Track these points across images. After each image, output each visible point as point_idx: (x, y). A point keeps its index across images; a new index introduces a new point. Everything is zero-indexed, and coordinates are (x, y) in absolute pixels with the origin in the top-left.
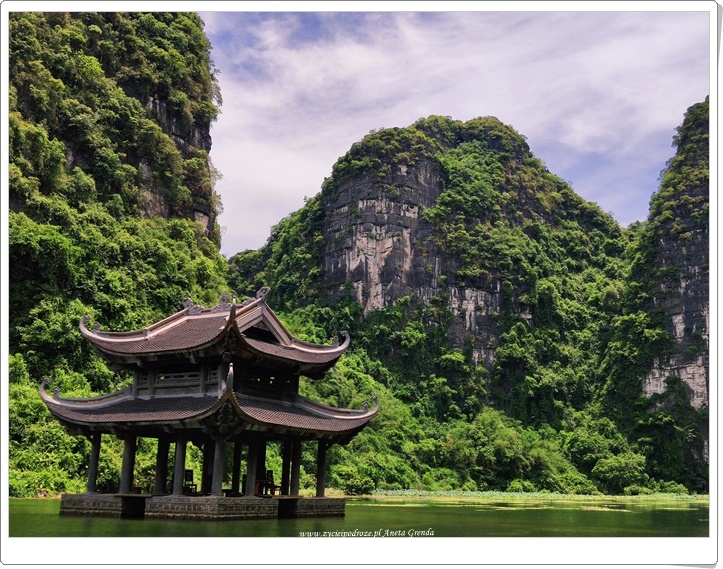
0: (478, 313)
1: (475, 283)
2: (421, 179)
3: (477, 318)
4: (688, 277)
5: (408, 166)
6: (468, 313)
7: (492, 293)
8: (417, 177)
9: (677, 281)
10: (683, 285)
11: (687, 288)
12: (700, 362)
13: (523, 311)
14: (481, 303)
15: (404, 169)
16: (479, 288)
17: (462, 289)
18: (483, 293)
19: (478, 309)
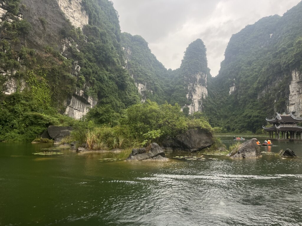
0: (141, 90)
1: (141, 82)
2: (128, 52)
3: (142, 91)
4: (190, 86)
5: (125, 48)
6: (139, 90)
7: (144, 85)
8: (127, 51)
9: (187, 86)
10: (189, 87)
11: (190, 88)
12: (191, 105)
13: (151, 90)
14: (142, 88)
15: (124, 48)
16: (142, 84)
17: (138, 84)
18: (143, 85)
19: (142, 89)
